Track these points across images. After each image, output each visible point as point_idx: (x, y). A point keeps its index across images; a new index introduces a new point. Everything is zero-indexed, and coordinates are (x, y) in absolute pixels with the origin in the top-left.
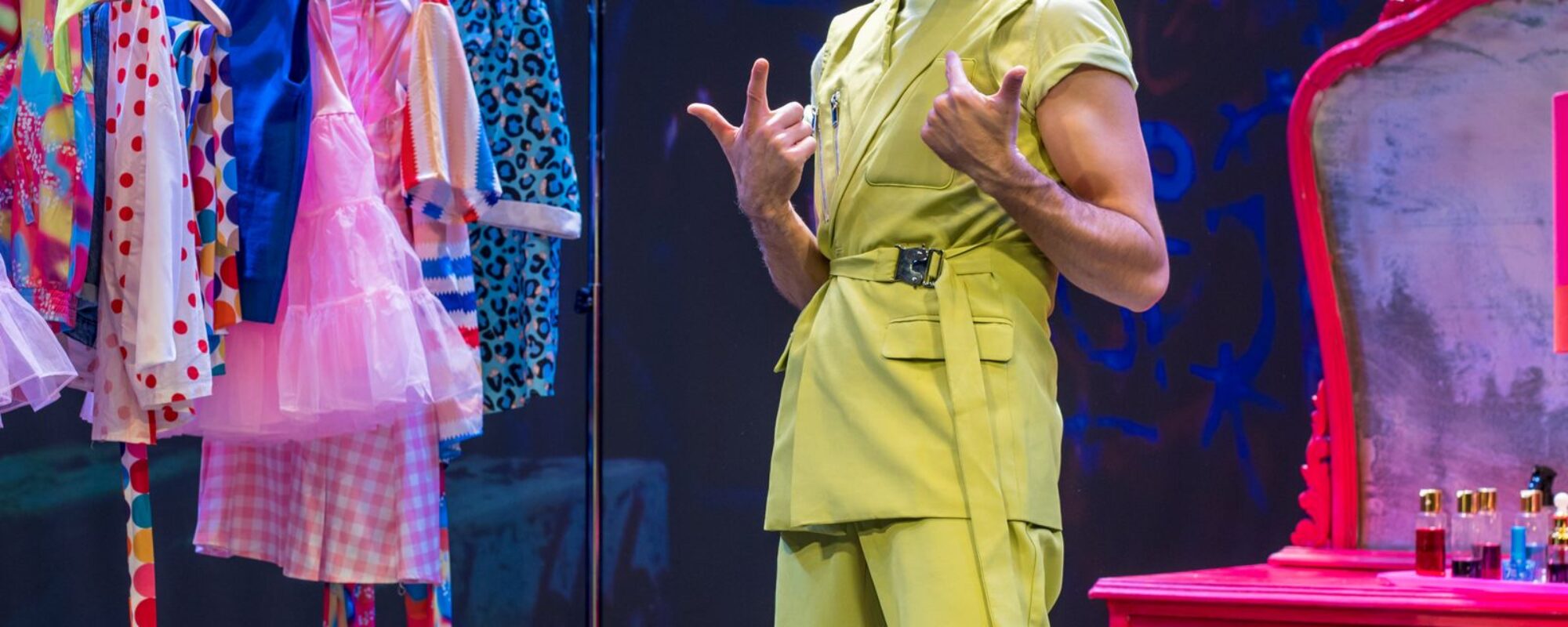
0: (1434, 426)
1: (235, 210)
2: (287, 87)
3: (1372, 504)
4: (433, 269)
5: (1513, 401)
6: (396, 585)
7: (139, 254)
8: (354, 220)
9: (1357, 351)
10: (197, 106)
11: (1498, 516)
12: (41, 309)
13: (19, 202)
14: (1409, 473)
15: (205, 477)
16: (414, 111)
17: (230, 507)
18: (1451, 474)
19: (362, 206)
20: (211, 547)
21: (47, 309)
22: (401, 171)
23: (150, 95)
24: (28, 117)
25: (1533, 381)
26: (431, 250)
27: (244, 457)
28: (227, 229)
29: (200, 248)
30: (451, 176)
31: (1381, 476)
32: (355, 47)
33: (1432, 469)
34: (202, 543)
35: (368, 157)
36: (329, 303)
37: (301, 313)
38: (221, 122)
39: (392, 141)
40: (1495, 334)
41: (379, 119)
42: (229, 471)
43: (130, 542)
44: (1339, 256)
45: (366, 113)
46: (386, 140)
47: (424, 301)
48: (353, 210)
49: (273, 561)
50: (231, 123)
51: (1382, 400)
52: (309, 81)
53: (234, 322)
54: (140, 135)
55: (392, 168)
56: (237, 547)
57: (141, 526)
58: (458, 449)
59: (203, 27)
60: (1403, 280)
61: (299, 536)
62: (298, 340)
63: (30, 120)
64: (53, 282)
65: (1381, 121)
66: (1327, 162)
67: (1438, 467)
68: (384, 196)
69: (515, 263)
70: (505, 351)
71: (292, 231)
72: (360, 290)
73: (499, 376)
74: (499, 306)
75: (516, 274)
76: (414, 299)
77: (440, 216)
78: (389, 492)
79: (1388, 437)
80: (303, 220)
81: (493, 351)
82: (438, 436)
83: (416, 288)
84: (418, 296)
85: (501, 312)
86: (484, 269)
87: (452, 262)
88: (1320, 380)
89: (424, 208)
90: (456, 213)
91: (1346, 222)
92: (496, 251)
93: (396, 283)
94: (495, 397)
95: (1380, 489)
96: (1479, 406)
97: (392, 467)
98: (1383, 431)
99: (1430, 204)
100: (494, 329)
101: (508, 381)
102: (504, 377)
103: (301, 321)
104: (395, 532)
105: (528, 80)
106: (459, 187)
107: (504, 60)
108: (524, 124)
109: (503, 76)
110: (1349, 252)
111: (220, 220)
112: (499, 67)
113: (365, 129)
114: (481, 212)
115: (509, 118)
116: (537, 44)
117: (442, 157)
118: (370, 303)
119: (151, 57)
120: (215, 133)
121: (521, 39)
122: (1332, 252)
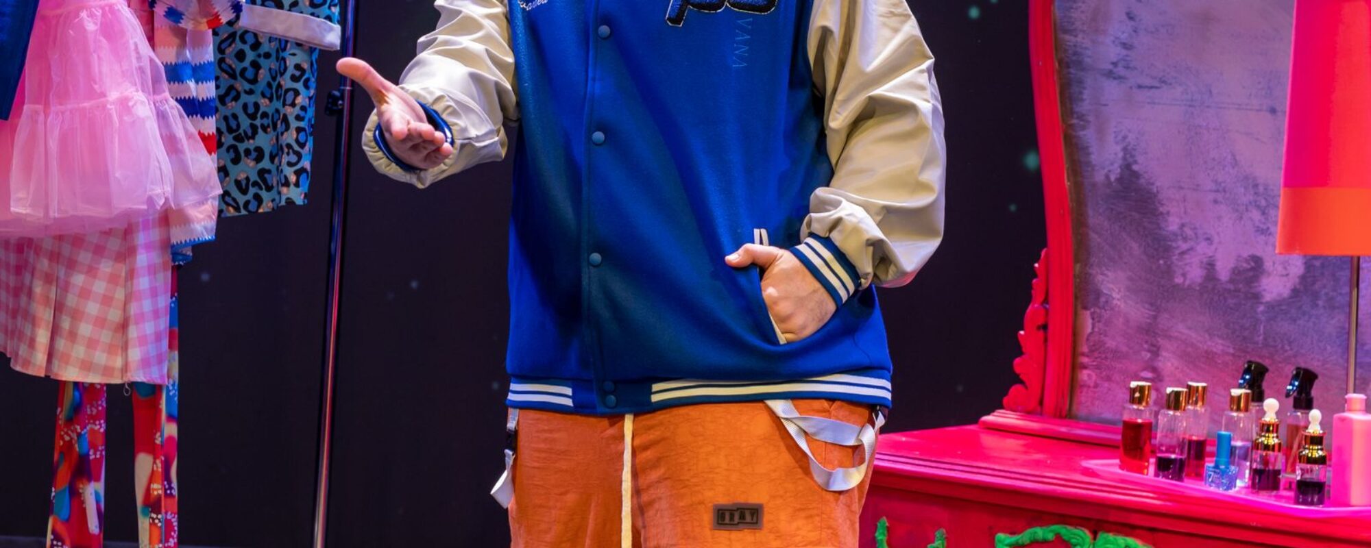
0: (1151, 304)
3: (1084, 376)
4: (175, 73)
5: (1231, 287)
6: (123, 385)
8: (99, 22)
9: (1081, 222)
11: (1205, 410)
14: (1124, 349)
19: (107, 9)
25: (1252, 269)
26: (170, 55)
31: (1097, 348)
33: (1146, 346)
36: (70, 105)
37: (37, 113)
40: (1219, 218)
44: (1071, 126)
47: (166, 106)
48: (99, 13)
51: (1102, 273)
58: (190, 253)
60: (1132, 156)
61: (28, 333)
62: (33, 136)
66: (1066, 31)
69: (270, 69)
70: (254, 155)
71: (31, 29)
72: (103, 95)
73: (247, 179)
74: (251, 110)
75: (270, 80)
76: (157, 105)
77: (181, 21)
78: (120, 294)
79: (1105, 310)
80: (44, 18)
81: (243, 154)
82: (169, 239)
83: (159, 93)
84: (161, 102)
85: (253, 117)
86: (238, 72)
87: (192, 66)
88: (1043, 248)
89: (166, 12)
90: (200, 19)
91: (1081, 93)
92: (250, 56)
93: (139, 89)
94: (241, 199)
95: (1094, 361)
96: (1198, 288)
97: (122, 269)
98: (1101, 304)
99: (1164, 82)
100: (245, 132)
101: (255, 184)
102: (252, 180)
103: (36, 122)
104: (123, 334)
110: (1082, 123)
114: (225, 19)
118: (113, 110)
122: (1065, 121)
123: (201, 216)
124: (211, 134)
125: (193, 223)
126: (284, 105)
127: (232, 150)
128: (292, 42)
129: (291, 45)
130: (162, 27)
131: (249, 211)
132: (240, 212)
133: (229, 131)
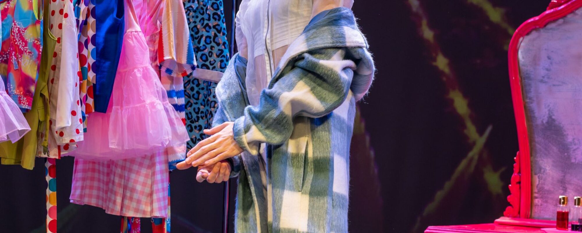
0: (562, 171)
1: (95, 68)
2: (115, 19)
3: (536, 201)
4: (170, 94)
6: (151, 218)
7: (58, 84)
8: (142, 74)
9: (531, 140)
10: (82, 27)
12: (22, 104)
13: (12, 61)
14: (552, 190)
15: (75, 173)
16: (164, 32)
17: (84, 185)
18: (568, 190)
19: (145, 68)
21: (24, 104)
22: (158, 55)
23: (64, 21)
24: (17, 27)
26: (168, 87)
27: (91, 166)
28: (91, 75)
29: (82, 82)
30: (177, 58)
31: (540, 190)
32: (142, 6)
33: (561, 188)
34: (74, 199)
35: (146, 49)
36: (131, 106)
37: (118, 109)
38: (91, 33)
39: (155, 43)
41: (150, 35)
42: (84, 171)
43: (47, 197)
44: (527, 102)
45: (145, 32)
46: (153, 43)
47: (167, 106)
48: (141, 70)
49: (100, 207)
50: (95, 33)
51: (542, 160)
52: (124, 18)
53: (92, 111)
54: (60, 37)
55: (155, 54)
56: (86, 201)
57: (52, 191)
60: (552, 113)
61: (113, 198)
62: (116, 119)
63: (17, 29)
64: (28, 94)
65: (546, 49)
66: (523, 65)
67: (564, 187)
68: (151, 64)
69: (204, 94)
70: (198, 128)
71: (115, 77)
72: (144, 101)
73: (196, 138)
74: (197, 110)
75: (204, 98)
76: (164, 105)
77: (172, 74)
78: (149, 182)
79: (544, 175)
80: (120, 73)
81: (194, 128)
82: (168, 160)
83: (165, 101)
84: (166, 104)
85: (197, 113)
86: (191, 95)
87: (175, 92)
88: (517, 152)
89: (166, 70)
90: (178, 73)
91: (530, 89)
92: (196, 89)
93: (158, 99)
95: (540, 195)
97: (150, 172)
98: (542, 172)
99: (564, 83)
100: (194, 119)
102: (197, 138)
103: (118, 113)
104: (151, 198)
105: (214, 23)
106: (180, 63)
107: (203, 14)
108: (212, 40)
109: (202, 21)
110: (531, 101)
111: (89, 71)
112: (200, 17)
113: (146, 38)
114: (188, 73)
115: (207, 37)
116: (218, 9)
117: (174, 51)
118: (148, 107)
119: (66, 6)
120: (88, 37)
121: (212, 6)
122: (524, 101)
123: (180, 150)
124: (183, 118)
125: (177, 153)
126: (210, 107)
127: (189, 127)
128: (213, 83)
129: (213, 84)
130: (164, 76)
133: (189, 118)
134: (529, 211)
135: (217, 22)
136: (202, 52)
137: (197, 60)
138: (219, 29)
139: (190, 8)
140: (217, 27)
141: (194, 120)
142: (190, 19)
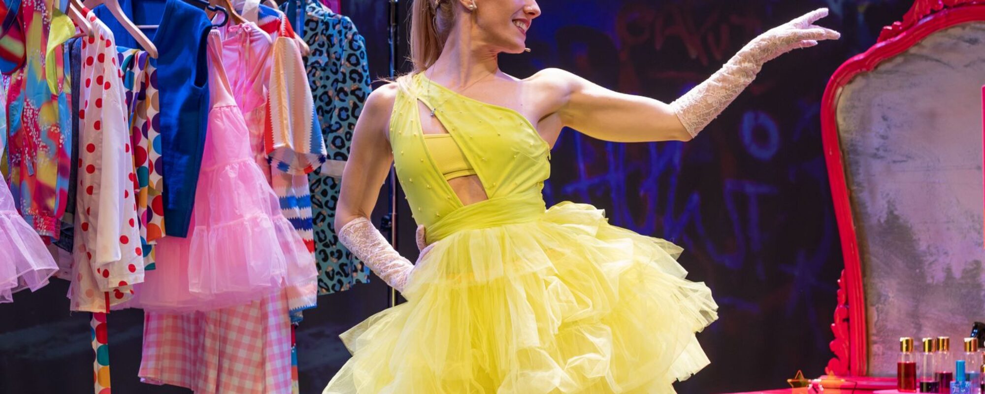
0: (914, 298)
1: (161, 166)
2: (193, 89)
3: (875, 348)
4: (286, 203)
5: (963, 281)
7: (98, 194)
8: (237, 173)
9: (864, 251)
10: (136, 102)
11: (950, 354)
12: (38, 228)
13: (25, 162)
14: (896, 328)
15: (146, 335)
16: (273, 105)
17: (161, 354)
18: (925, 329)
19: (242, 164)
20: (150, 378)
21: (41, 228)
22: (265, 143)
23: (105, 95)
24: (30, 109)
25: (975, 269)
26: (282, 191)
27: (171, 322)
28: (155, 178)
29: (138, 190)
30: (295, 145)
31: (881, 330)
32: (238, 65)
33: (913, 325)
34: (144, 376)
35: (245, 133)
36: (221, 225)
37: (203, 231)
38: (151, 112)
39: (259, 124)
40: (952, 239)
41: (252, 111)
42: (160, 331)
43: (95, 375)
44: (853, 191)
45: (244, 106)
46: (256, 123)
47: (281, 222)
48: (237, 167)
49: (188, 387)
50: (158, 112)
51: (881, 282)
52: (207, 87)
53: (161, 236)
54: (99, 120)
55: (260, 140)
56: (166, 378)
57: (102, 364)
58: (301, 316)
59: (140, 52)
60: (894, 206)
61: (203, 372)
62: (201, 247)
63: (31, 111)
64: (45, 212)
65: (879, 105)
66: (845, 132)
67: (917, 324)
68: (256, 158)
70: (336, 255)
71: (197, 179)
72: (241, 216)
73: (333, 270)
76: (276, 222)
77: (288, 170)
78: (259, 343)
79: (885, 305)
80: (204, 173)
81: (329, 255)
82: (288, 308)
83: (275, 215)
84: (277, 220)
86: (323, 203)
87: (296, 198)
88: (842, 270)
89: (278, 165)
90: (299, 169)
91: (858, 170)
92: (330, 193)
93: (264, 212)
94: (330, 284)
95: (880, 339)
96: (942, 285)
97: (260, 328)
98: (882, 301)
99: (910, 157)
100: (330, 241)
101: (338, 273)
102: (336, 271)
103: (203, 236)
104: (262, 369)
105: (353, 86)
106: (301, 152)
107: (336, 73)
108: (350, 113)
109: (335, 83)
110: (860, 188)
111: (151, 171)
112: (333, 77)
113: (244, 116)
114: (315, 168)
115: (341, 109)
116: (358, 63)
117: (289, 133)
118: (247, 224)
119: (106, 71)
120: (148, 119)
121: (348, 60)
122: (849, 188)
123: (307, 292)
124: (310, 240)
125: (302, 296)
127: (322, 253)
130: (276, 174)
131: (335, 291)
132: (329, 292)
133: (320, 240)
134: (864, 365)
135: (357, 85)
136: (335, 134)
137: (327, 147)
138: (361, 95)
139: (316, 65)
140: (357, 92)
141: (329, 243)
142: (317, 82)
